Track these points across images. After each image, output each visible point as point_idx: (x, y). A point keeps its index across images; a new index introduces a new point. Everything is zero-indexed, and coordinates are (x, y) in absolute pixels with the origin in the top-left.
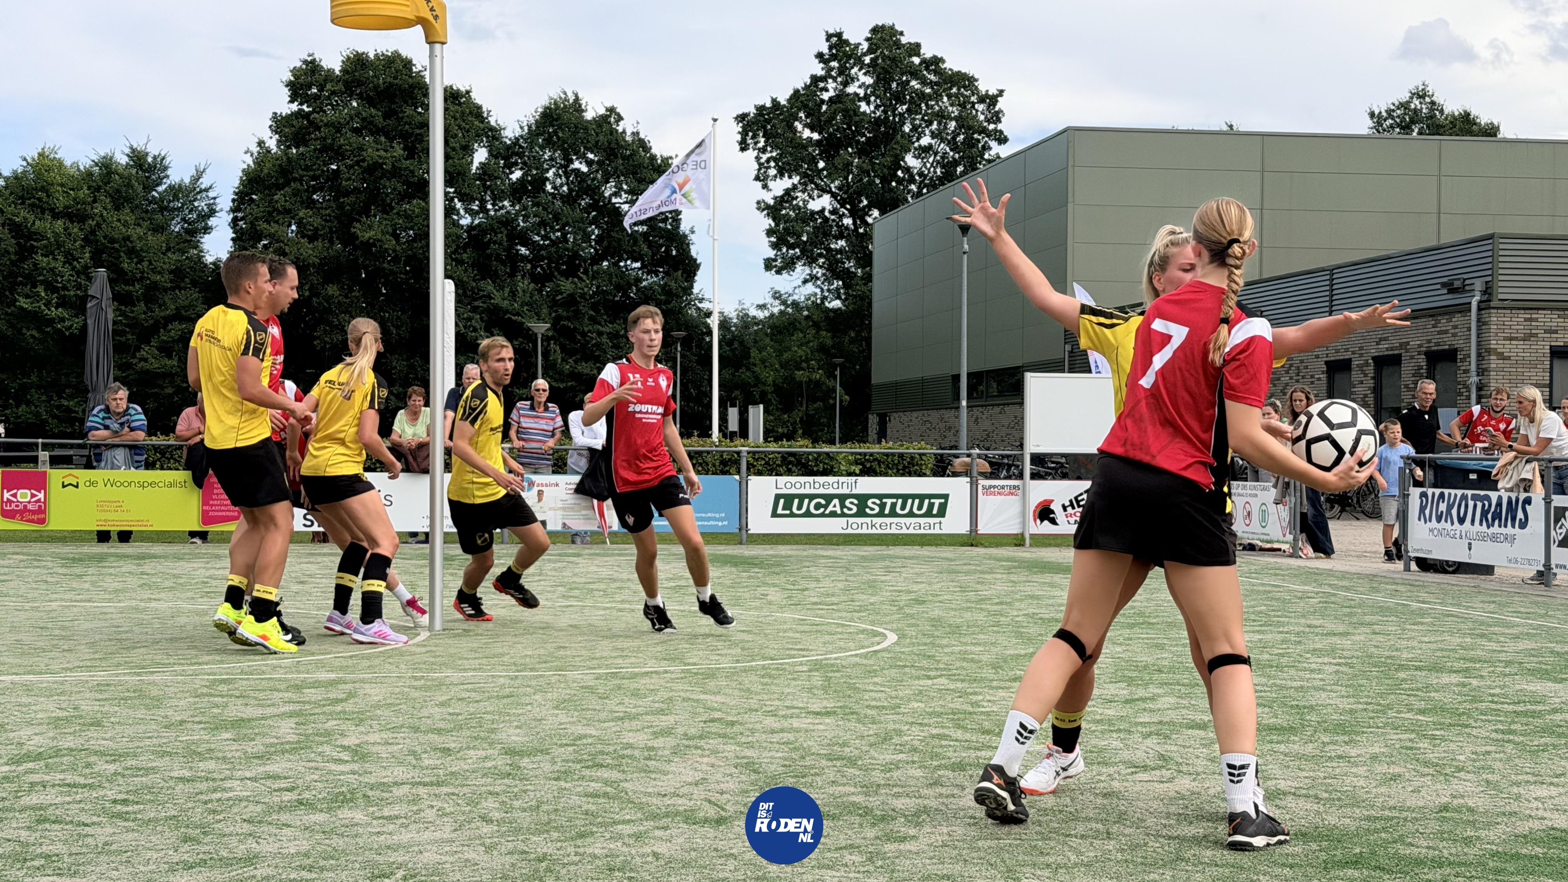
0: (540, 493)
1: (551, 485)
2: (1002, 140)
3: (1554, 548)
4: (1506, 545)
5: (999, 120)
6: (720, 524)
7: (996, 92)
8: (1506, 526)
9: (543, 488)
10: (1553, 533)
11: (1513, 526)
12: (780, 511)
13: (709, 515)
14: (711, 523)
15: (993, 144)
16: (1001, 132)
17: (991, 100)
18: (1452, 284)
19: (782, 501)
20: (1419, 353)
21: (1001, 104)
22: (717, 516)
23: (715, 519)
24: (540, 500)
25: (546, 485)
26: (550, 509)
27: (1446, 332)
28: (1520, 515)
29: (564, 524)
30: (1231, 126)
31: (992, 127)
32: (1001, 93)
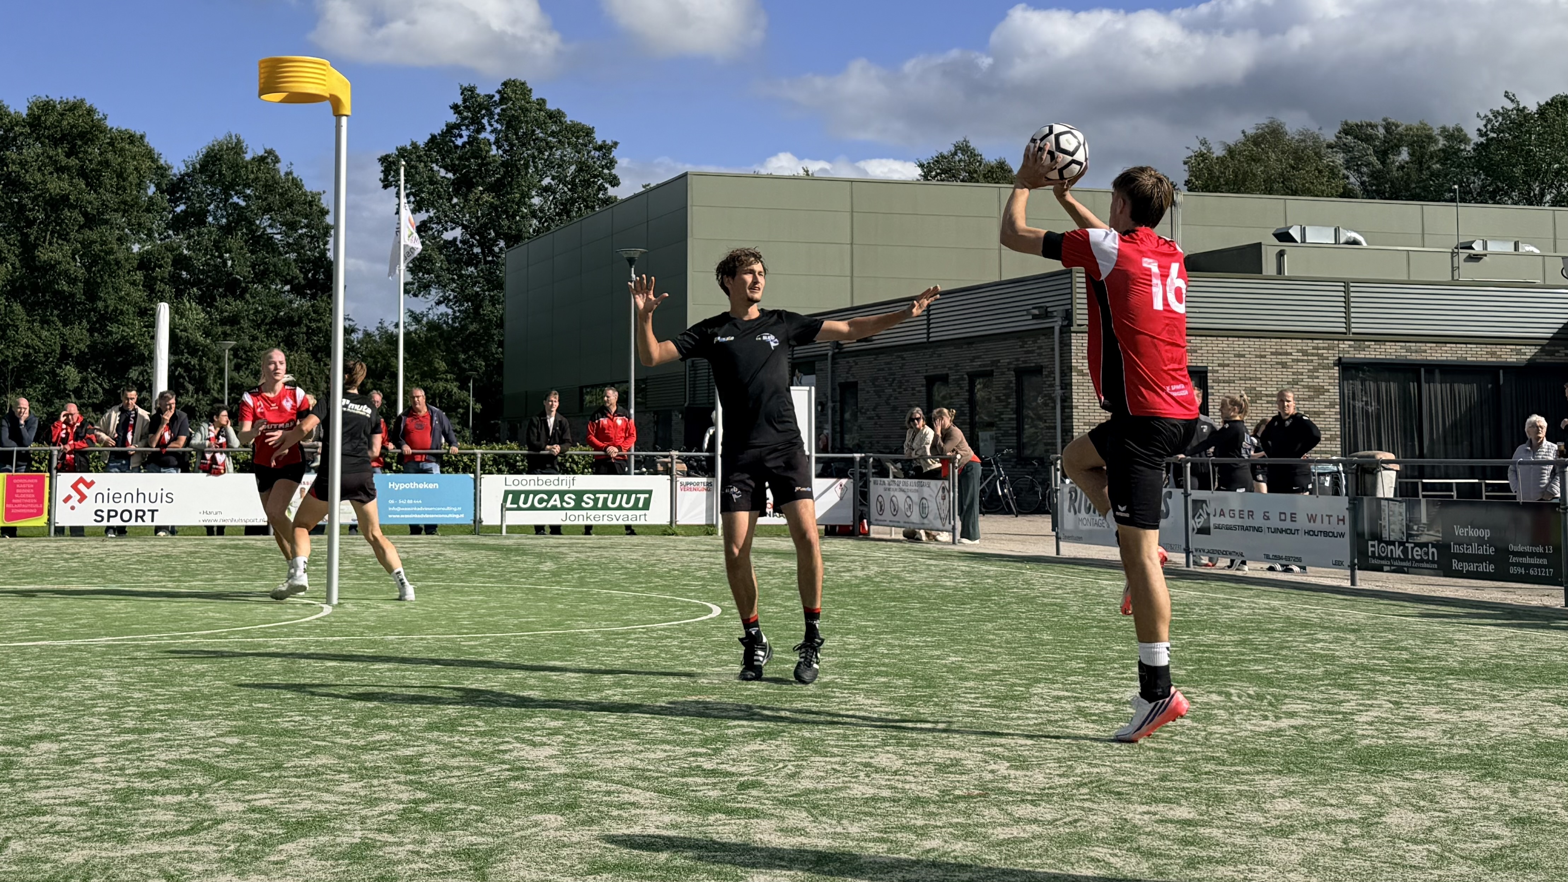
2: (615, 183)
3: (1193, 535)
5: (612, 166)
6: (457, 516)
10: (1191, 522)
12: (509, 504)
13: (448, 509)
15: (607, 186)
16: (615, 176)
18: (1037, 311)
19: (510, 496)
22: (455, 509)
23: (453, 513)
27: (1032, 352)
30: (807, 171)
31: (606, 171)
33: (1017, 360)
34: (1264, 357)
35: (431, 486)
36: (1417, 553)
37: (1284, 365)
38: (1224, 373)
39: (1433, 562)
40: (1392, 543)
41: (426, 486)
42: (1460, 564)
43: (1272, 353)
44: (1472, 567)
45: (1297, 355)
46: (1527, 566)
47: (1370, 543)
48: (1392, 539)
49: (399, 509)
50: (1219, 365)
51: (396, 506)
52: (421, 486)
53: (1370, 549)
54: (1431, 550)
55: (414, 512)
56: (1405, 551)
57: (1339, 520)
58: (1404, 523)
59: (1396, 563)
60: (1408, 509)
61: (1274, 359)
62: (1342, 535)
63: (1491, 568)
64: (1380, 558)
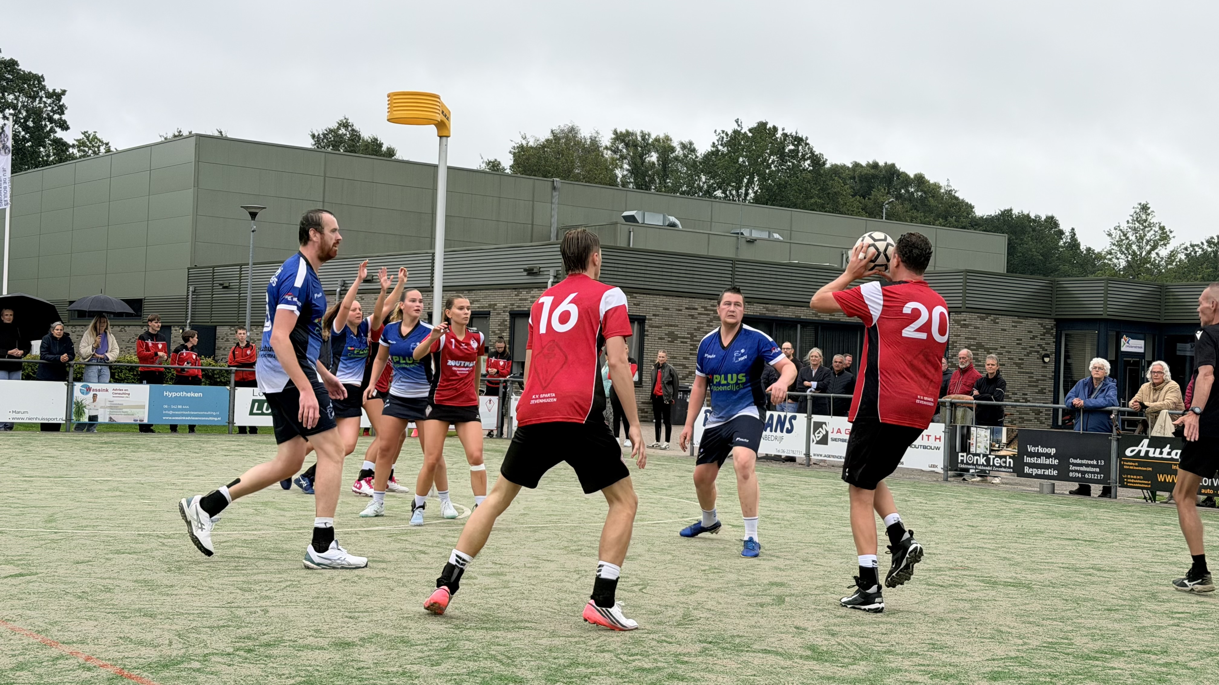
0: (95, 396)
1: (103, 390)
2: (64, 126)
3: (813, 445)
4: (777, 442)
5: (62, 113)
6: (216, 419)
7: (60, 91)
8: (776, 431)
9: (97, 393)
10: (812, 436)
11: (782, 431)
12: (255, 411)
13: (209, 413)
14: (211, 418)
15: (58, 130)
16: (65, 122)
17: (57, 96)
18: (533, 270)
19: (256, 404)
20: (504, 312)
21: (64, 100)
22: (214, 414)
23: (212, 416)
24: (94, 401)
25: (99, 391)
26: (101, 407)
27: (526, 300)
28: (787, 425)
29: (111, 418)
30: (221, 132)
31: (56, 117)
32: (64, 92)
33: (512, 305)
34: (680, 310)
35: (196, 395)
36: (997, 462)
37: (692, 316)
38: (656, 321)
39: (1009, 467)
40: (979, 455)
41: (192, 395)
42: (1031, 470)
43: (687, 308)
44: (1040, 472)
45: (701, 310)
46: (1083, 473)
47: (960, 454)
48: (978, 452)
49: (171, 412)
50: (654, 315)
51: (169, 409)
52: (189, 395)
53: (960, 458)
54: (1008, 460)
55: (183, 415)
56: (988, 460)
57: (936, 439)
58: (988, 442)
59: (980, 468)
60: (992, 433)
61: (687, 312)
62: (938, 448)
63: (1055, 473)
64: (967, 464)
